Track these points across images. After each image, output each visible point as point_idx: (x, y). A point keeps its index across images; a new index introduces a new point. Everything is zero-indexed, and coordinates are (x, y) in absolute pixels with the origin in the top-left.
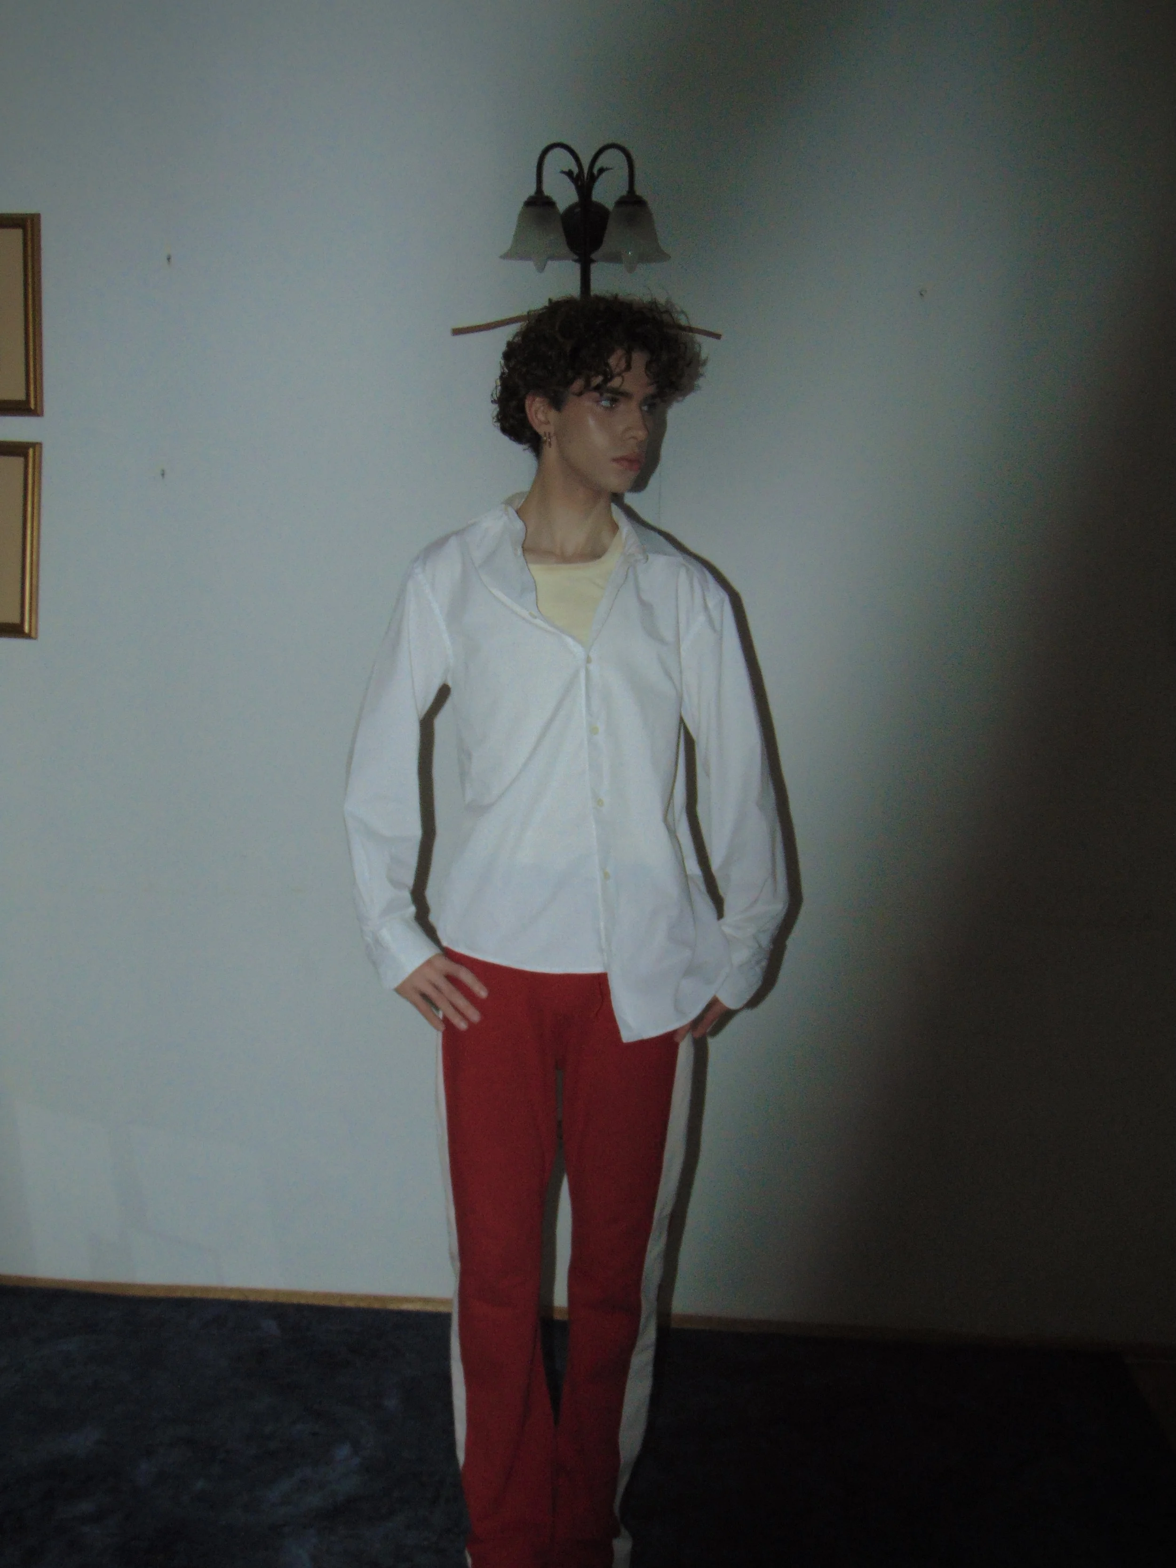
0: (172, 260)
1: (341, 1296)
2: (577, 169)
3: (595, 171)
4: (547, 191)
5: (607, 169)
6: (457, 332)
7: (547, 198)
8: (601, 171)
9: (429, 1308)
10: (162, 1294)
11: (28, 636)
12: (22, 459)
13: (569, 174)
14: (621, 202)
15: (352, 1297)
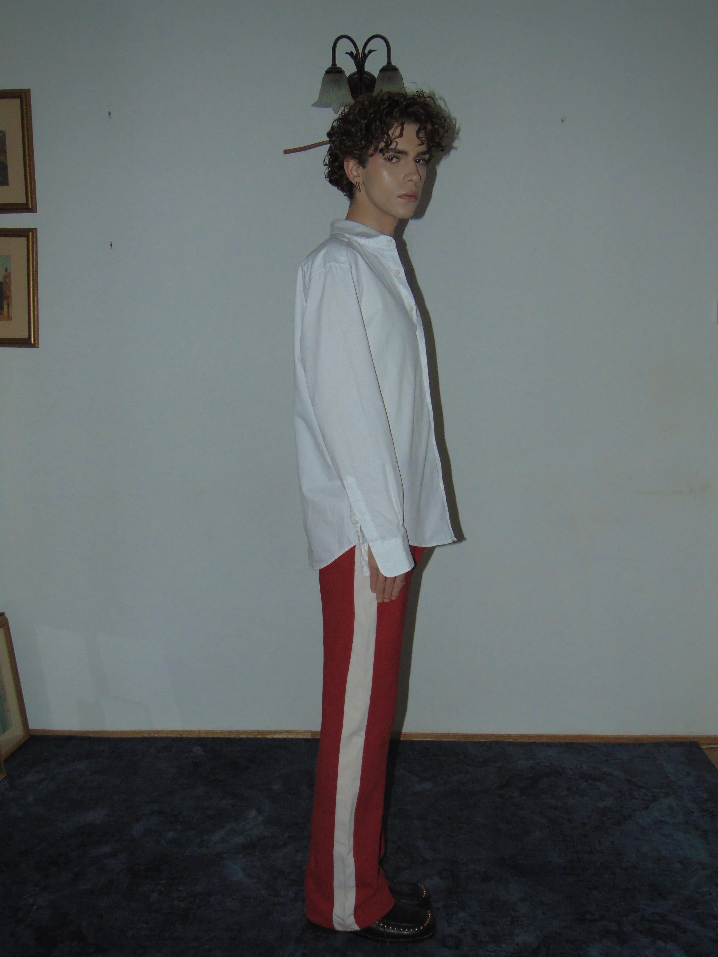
0: (111, 114)
1: (238, 732)
2: (356, 53)
3: (366, 52)
4: (339, 64)
5: (373, 51)
6: (287, 152)
7: (339, 68)
8: (370, 52)
9: (291, 736)
10: (131, 736)
11: (33, 346)
12: (26, 238)
13: (351, 54)
14: (383, 70)
15: (244, 732)
